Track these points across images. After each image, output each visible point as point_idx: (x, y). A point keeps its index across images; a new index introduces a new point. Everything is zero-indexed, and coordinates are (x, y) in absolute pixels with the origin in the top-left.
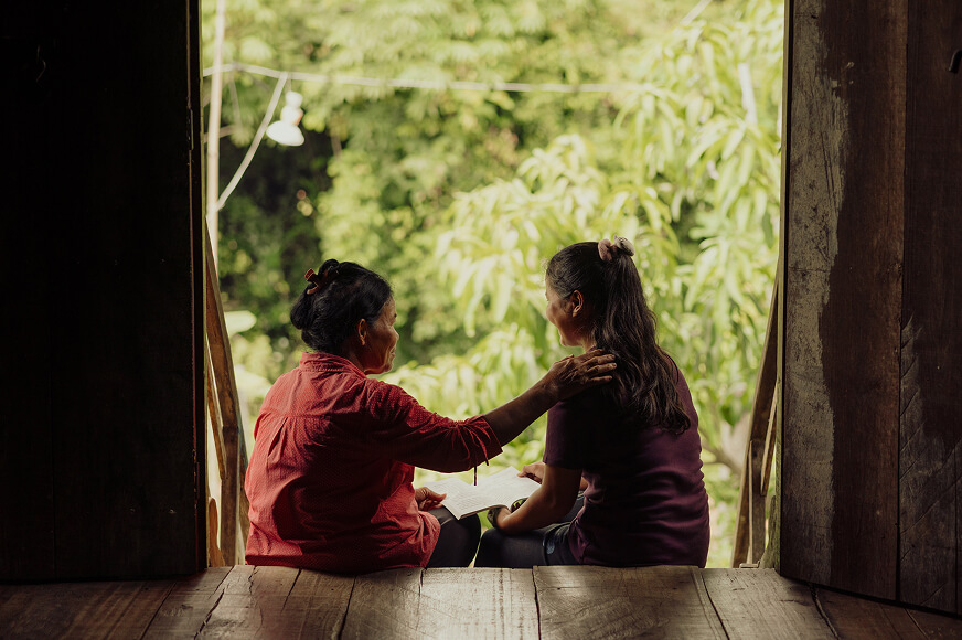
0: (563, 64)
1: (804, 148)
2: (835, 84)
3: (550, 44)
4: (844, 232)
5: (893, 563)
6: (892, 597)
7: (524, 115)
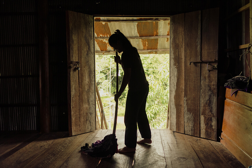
0: (153, 67)
1: (172, 75)
2: (175, 67)
3: (152, 64)
4: (177, 86)
5: (184, 129)
6: (184, 133)
7: (148, 73)
